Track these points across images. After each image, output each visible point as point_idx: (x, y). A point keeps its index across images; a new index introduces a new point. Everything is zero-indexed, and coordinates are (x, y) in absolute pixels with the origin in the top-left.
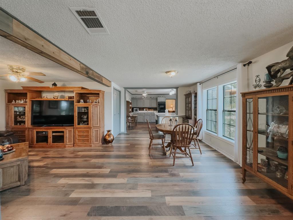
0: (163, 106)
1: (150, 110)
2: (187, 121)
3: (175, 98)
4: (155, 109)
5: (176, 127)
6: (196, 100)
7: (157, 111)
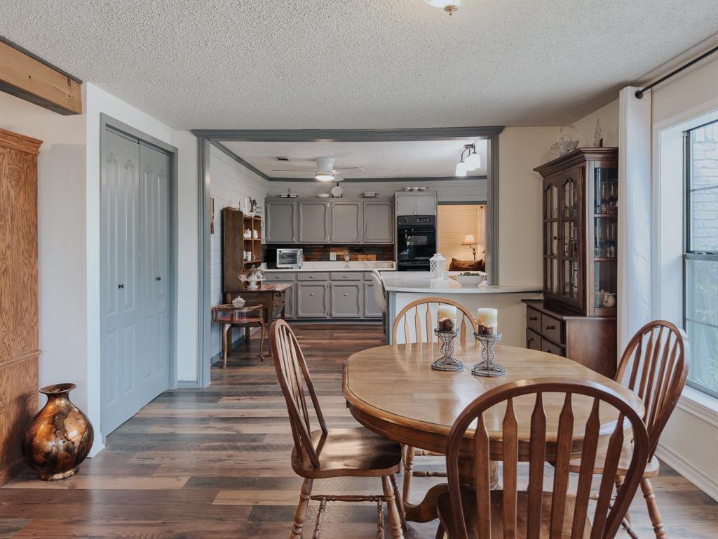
0: (423, 240)
1: (360, 256)
2: (558, 324)
3: (485, 199)
4: (382, 252)
5: (477, 409)
6: (614, 199)
7: (395, 264)
